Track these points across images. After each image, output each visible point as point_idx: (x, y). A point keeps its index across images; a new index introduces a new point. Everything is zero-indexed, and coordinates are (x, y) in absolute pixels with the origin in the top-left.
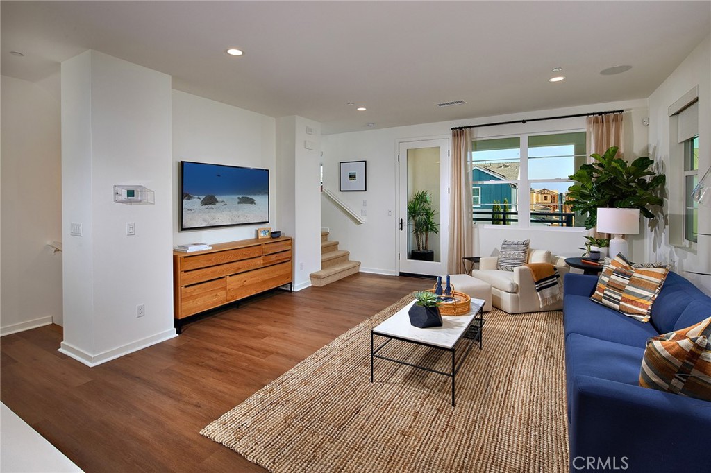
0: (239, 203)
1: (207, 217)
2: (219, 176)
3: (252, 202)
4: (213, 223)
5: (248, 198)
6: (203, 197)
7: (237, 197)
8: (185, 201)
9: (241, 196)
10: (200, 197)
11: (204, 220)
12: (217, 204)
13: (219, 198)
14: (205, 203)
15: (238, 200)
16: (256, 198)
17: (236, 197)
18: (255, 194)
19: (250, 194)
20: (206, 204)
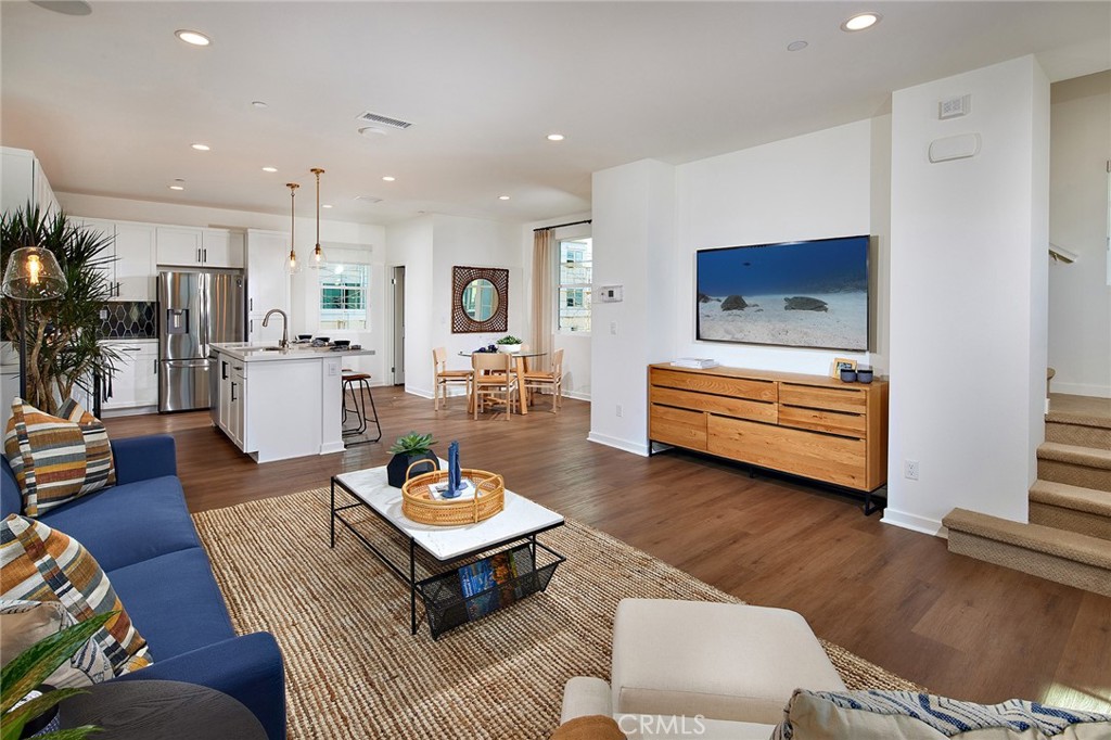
0: (786, 308)
1: (730, 327)
2: (747, 264)
3: (820, 306)
4: (739, 337)
5: (808, 299)
6: (723, 299)
7: (783, 297)
8: (700, 304)
9: (791, 297)
10: (721, 298)
11: (727, 332)
12: (746, 309)
13: (748, 300)
14: (727, 307)
15: (785, 304)
16: (829, 300)
17: (780, 299)
18: (826, 291)
19: (815, 291)
20: (729, 309)
